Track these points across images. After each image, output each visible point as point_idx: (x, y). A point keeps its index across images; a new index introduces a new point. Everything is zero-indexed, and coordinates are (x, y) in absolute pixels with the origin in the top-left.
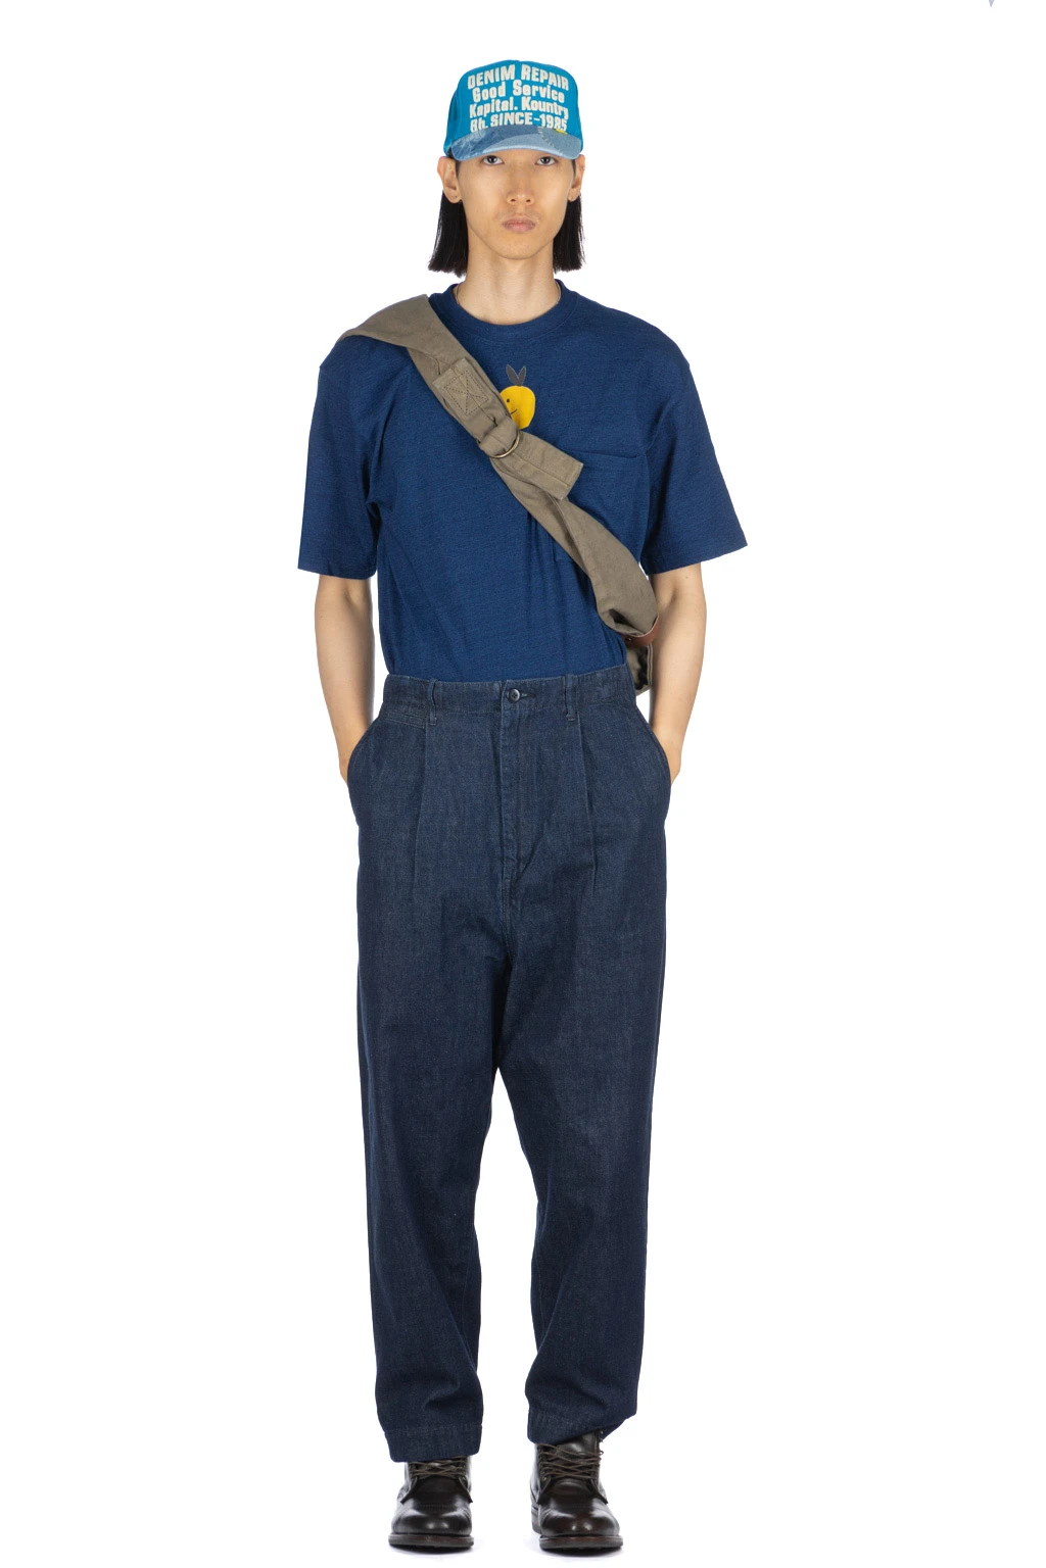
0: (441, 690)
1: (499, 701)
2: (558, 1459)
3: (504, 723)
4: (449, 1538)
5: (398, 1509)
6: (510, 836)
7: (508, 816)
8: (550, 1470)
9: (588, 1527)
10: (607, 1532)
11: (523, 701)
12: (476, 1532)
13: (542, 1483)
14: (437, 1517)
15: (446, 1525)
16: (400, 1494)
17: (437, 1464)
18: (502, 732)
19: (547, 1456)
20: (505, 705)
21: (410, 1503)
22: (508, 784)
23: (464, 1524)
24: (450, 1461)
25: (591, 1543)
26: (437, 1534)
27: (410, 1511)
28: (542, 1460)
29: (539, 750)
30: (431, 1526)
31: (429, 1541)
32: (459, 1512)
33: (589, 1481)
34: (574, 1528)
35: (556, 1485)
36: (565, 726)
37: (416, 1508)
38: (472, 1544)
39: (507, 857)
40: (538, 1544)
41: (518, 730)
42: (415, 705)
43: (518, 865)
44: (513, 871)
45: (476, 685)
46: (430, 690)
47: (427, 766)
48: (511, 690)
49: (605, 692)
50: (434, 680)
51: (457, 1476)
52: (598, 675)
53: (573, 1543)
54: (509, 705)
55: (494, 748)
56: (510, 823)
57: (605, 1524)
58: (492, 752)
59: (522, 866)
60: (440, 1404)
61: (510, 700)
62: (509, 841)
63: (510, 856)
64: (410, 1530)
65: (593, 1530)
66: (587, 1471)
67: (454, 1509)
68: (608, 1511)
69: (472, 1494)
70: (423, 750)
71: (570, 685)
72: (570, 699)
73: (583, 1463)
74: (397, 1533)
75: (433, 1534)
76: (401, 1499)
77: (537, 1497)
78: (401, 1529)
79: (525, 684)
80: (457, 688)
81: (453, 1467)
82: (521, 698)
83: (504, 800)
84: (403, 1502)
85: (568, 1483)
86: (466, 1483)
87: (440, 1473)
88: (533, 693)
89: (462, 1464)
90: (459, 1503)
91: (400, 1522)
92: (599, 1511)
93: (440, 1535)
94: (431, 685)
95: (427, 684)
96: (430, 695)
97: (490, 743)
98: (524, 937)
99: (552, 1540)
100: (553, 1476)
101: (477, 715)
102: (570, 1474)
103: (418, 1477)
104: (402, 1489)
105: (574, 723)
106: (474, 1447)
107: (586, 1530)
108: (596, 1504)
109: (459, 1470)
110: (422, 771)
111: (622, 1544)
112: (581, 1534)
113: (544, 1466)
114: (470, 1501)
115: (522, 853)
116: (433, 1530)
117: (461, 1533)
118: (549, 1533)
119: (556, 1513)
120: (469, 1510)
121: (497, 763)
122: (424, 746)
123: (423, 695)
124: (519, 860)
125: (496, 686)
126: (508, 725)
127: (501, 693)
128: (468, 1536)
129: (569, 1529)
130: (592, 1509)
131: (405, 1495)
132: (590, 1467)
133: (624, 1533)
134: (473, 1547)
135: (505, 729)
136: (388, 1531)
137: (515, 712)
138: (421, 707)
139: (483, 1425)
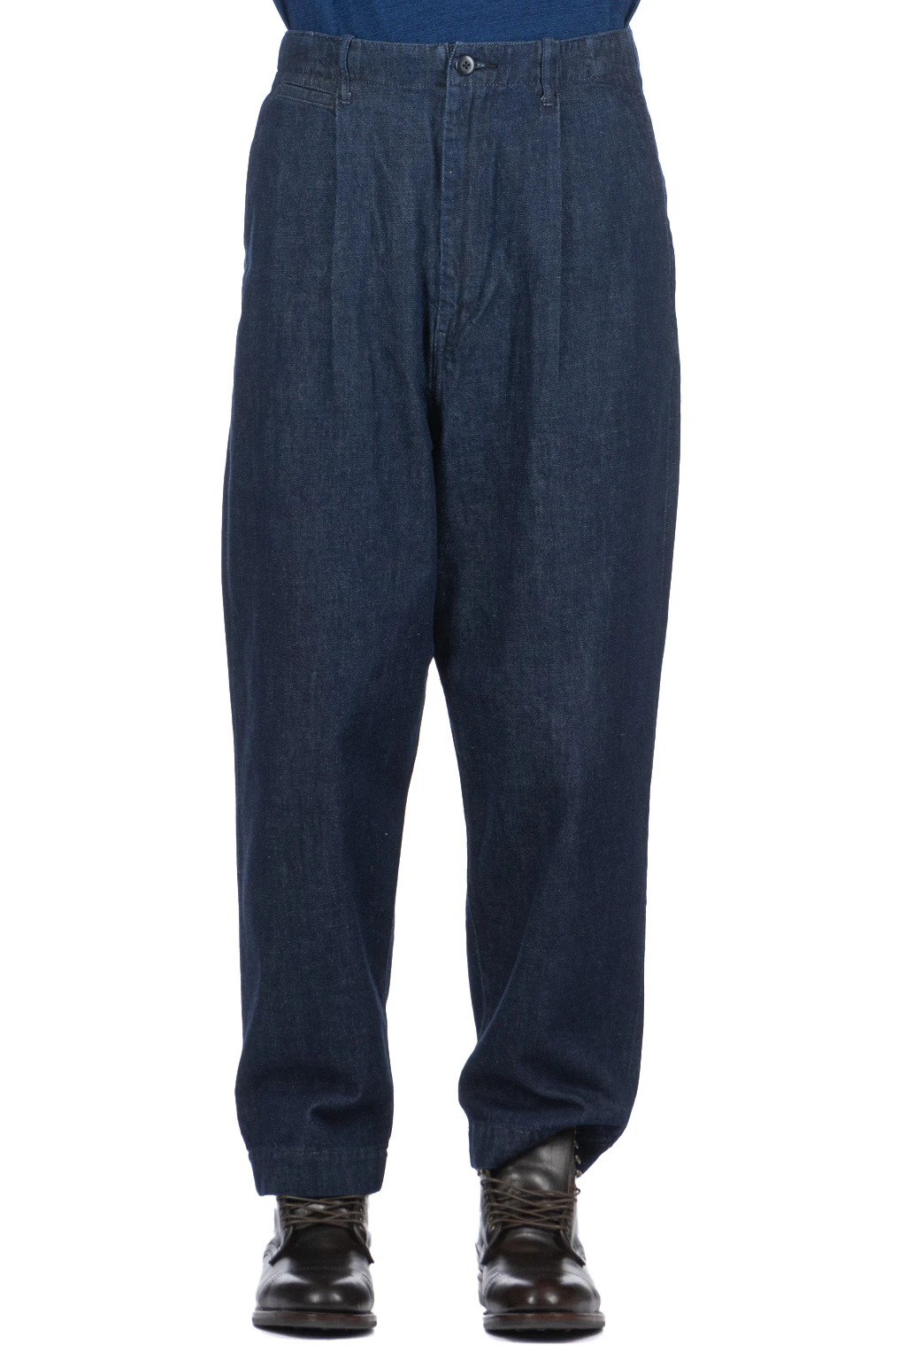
0: (359, 52)
1: (444, 72)
2: (511, 1199)
3: (450, 105)
4: (342, 1316)
5: (265, 1273)
6: (451, 271)
7: (450, 241)
8: (501, 1215)
9: (552, 1299)
10: (581, 1306)
11: (479, 74)
12: (379, 1308)
13: (489, 1235)
14: (324, 1284)
15: (337, 1297)
16: (268, 1251)
17: (321, 1207)
18: (446, 118)
19: (496, 1196)
20: (452, 79)
21: (285, 1264)
22: (451, 194)
23: (361, 1296)
24: (338, 1203)
25: (556, 1323)
26: (325, 1309)
27: (285, 1275)
28: (489, 1201)
29: (499, 147)
30: (315, 1298)
31: (313, 1321)
32: (355, 1278)
33: (557, 1232)
34: (531, 1300)
35: (509, 1238)
36: (539, 113)
37: (293, 1272)
38: (375, 1324)
39: (445, 302)
40: (481, 1322)
41: (471, 117)
42: (319, 74)
43: (459, 313)
44: (451, 321)
45: (412, 48)
46: (343, 52)
47: (339, 167)
48: (462, 56)
49: (598, 68)
50: (350, 38)
51: (351, 1224)
52: (589, 42)
53: (531, 1322)
54: (458, 79)
55: (435, 141)
56: (451, 252)
57: (582, 1295)
58: (430, 145)
59: (464, 315)
60: (327, 1116)
61: (461, 73)
62: (449, 277)
63: (449, 300)
64: (284, 1303)
65: (559, 1303)
66: (555, 1218)
67: (348, 1273)
68: (586, 1276)
69: (373, 1251)
70: (334, 142)
71: (548, 52)
72: (547, 74)
73: (549, 1205)
74: (265, 1309)
75: (321, 1311)
76: (269, 1258)
77: (482, 1254)
78: (270, 1302)
79: (482, 48)
80: (383, 49)
81: (344, 1211)
82: (475, 69)
83: (445, 218)
84: (273, 1262)
85: (527, 1234)
86: (364, 1234)
87: (326, 1220)
88: (492, 63)
89: (357, 1207)
90: (355, 1263)
91: (270, 1293)
92: (571, 1276)
93: (328, 1311)
94: (345, 45)
95: (339, 43)
96: (343, 58)
97: (428, 132)
98: (457, 419)
99: (502, 1318)
100: (504, 1224)
101: (410, 91)
102: (531, 1222)
103: (294, 1225)
104: (271, 1243)
105: (551, 110)
106: (375, 1184)
107: (550, 1304)
108: (568, 1266)
109: (352, 1216)
110: (333, 173)
111: (603, 1324)
112: (542, 1309)
113: (492, 1208)
114: (370, 1261)
115: (467, 296)
116: (317, 1304)
117: (360, 1308)
118: (497, 1309)
119: (507, 1280)
120: (368, 1272)
121: (438, 162)
122: (335, 136)
123: (333, 58)
124: (461, 306)
125: (441, 50)
126: (454, 108)
127: (447, 62)
128: (369, 1312)
129: (524, 1300)
130: (560, 1273)
131: (275, 1252)
132: (560, 1212)
133: (608, 1307)
134: (375, 1329)
135: (450, 113)
136: (250, 1306)
137: (467, 89)
138: (328, 77)
139: (389, 1150)
